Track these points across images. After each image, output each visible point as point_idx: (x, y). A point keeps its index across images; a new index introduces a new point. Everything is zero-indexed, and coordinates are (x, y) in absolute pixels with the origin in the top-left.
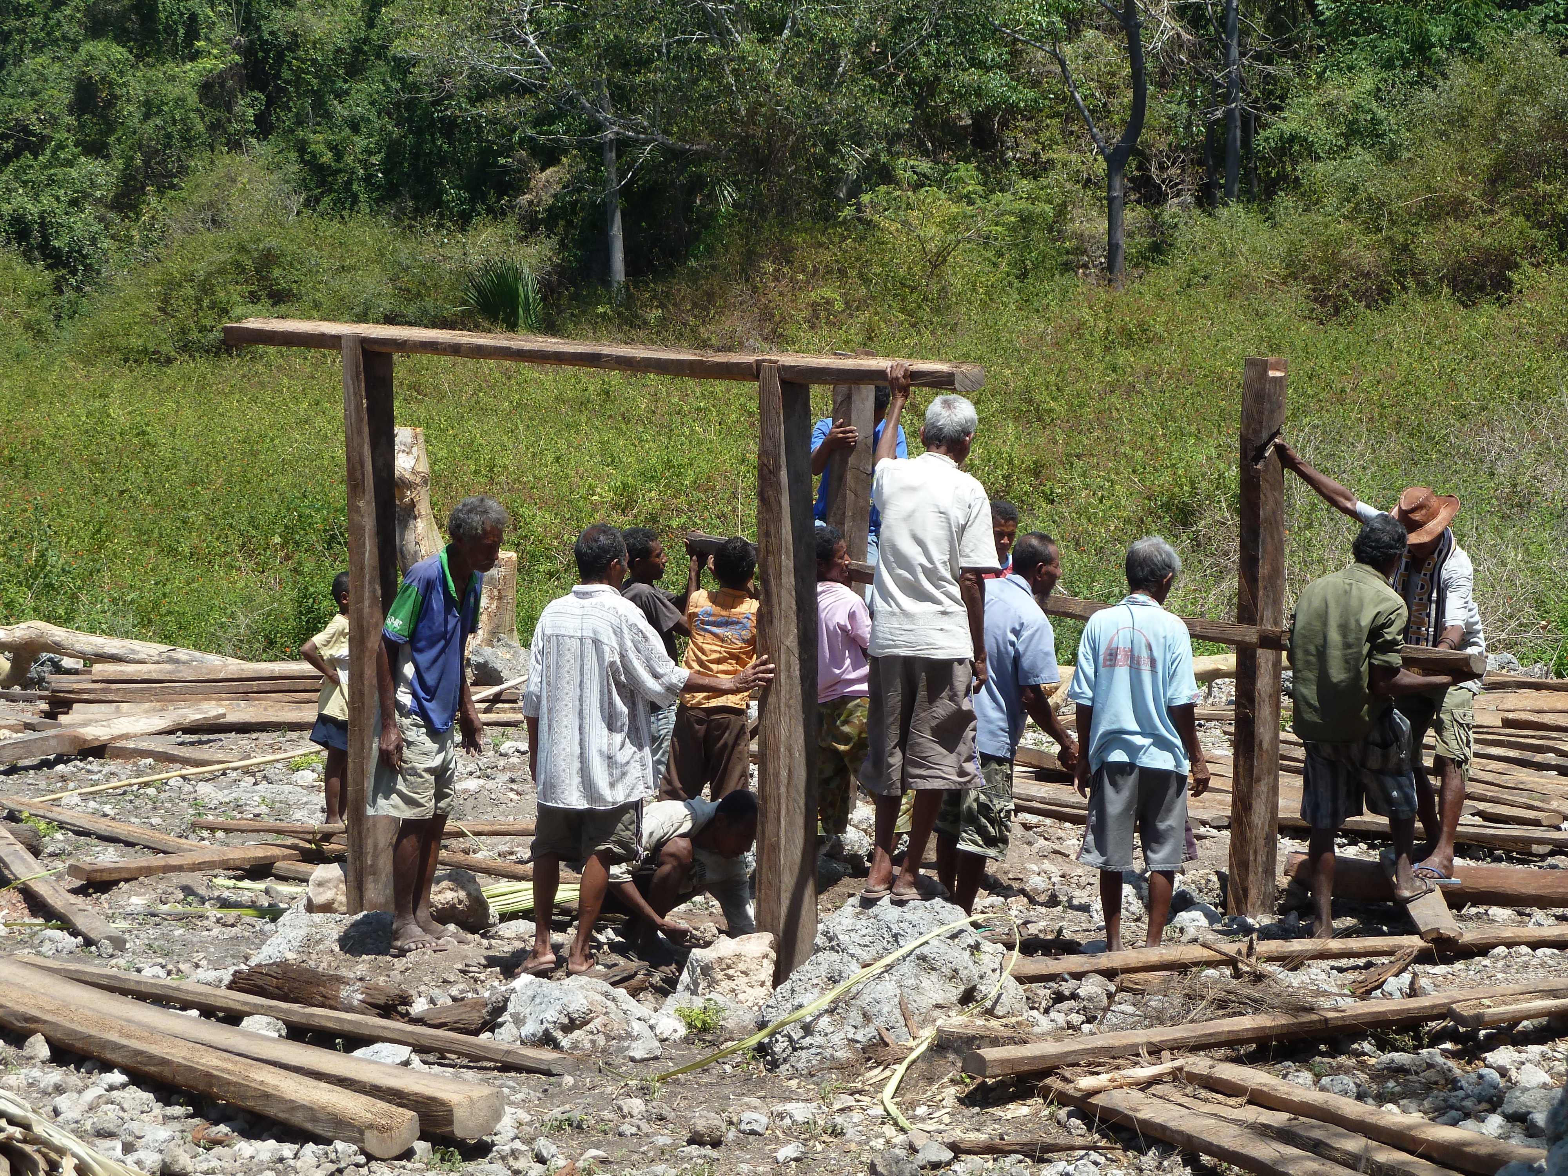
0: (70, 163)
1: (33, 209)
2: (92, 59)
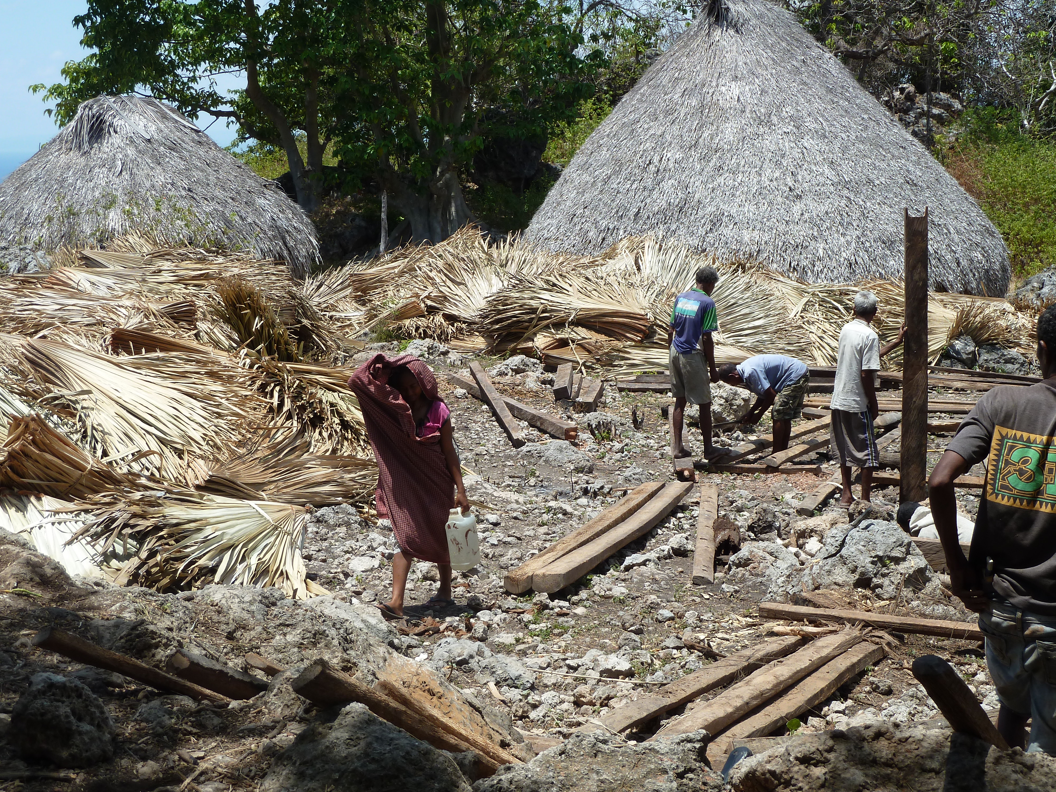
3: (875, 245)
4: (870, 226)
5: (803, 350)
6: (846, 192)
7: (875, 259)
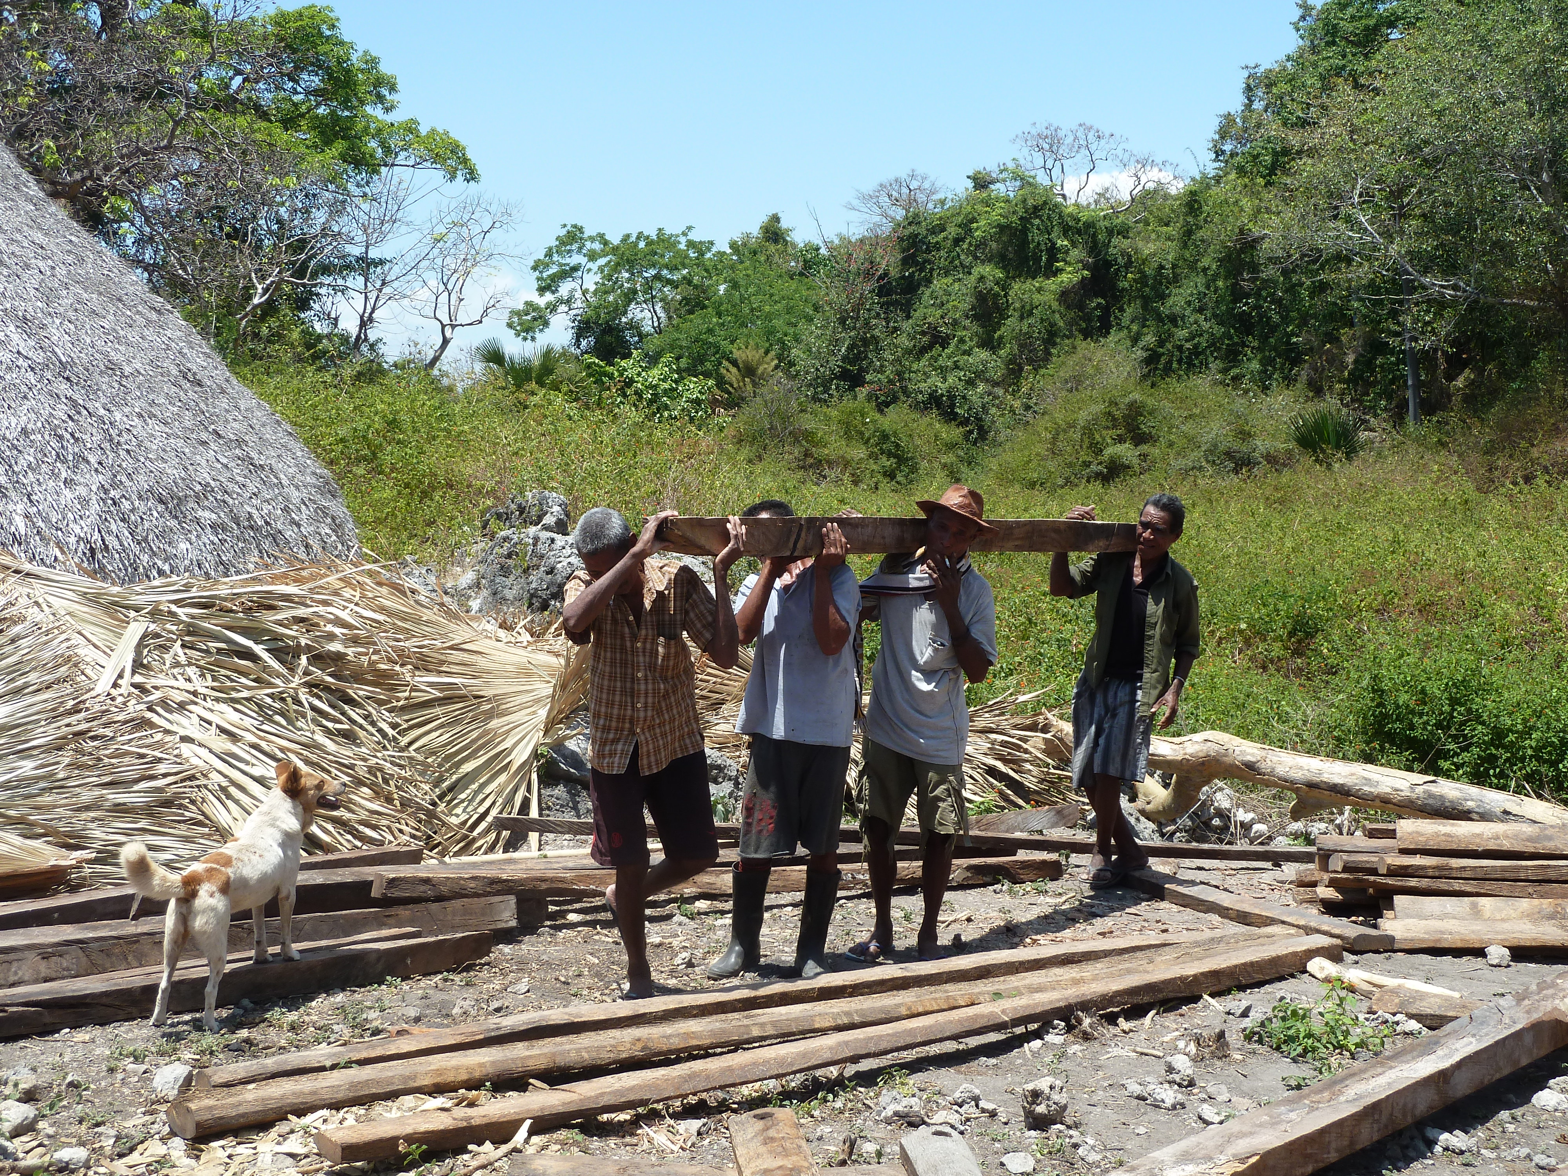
0: (968, 353)
1: (942, 388)
2: (982, 278)
3: (141, 506)
4: (128, 464)
5: (168, 803)
6: (63, 387)
7: (145, 540)
